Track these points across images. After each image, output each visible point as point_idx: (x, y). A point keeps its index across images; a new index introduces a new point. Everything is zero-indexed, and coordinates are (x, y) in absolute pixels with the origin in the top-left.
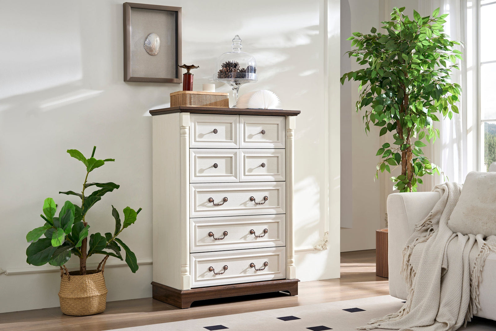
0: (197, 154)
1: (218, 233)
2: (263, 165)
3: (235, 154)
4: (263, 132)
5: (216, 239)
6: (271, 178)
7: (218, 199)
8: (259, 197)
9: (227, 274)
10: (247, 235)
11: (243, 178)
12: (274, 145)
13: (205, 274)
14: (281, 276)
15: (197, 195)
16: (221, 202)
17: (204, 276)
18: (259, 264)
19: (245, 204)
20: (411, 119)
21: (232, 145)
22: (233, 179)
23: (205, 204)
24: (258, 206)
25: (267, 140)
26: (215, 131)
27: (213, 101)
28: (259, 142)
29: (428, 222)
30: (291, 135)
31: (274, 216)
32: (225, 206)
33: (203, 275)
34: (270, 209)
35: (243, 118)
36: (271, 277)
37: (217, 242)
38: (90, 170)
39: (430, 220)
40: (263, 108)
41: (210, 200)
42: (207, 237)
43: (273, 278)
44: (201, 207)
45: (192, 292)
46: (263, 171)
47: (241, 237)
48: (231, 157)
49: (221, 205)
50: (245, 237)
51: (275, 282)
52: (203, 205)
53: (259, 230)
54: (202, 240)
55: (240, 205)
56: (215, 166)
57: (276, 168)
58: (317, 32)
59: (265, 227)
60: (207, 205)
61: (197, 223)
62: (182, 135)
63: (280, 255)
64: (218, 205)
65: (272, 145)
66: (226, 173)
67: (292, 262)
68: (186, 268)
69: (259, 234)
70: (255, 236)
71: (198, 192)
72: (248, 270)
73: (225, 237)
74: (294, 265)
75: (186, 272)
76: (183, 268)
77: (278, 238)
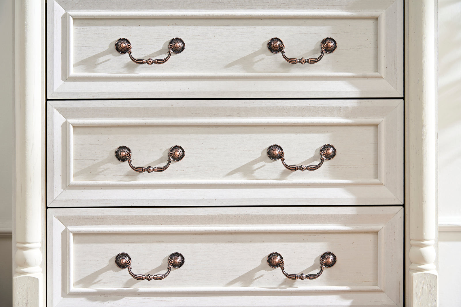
13: (104, 274)
33: (93, 278)
42: (109, 160)
47: (233, 168)
54: (92, 169)
63: (382, 234)
67: (422, 260)
68: (26, 252)
69: (301, 161)
70: (285, 165)
71: (75, 19)
72: (258, 274)
73: (174, 165)
74: (430, 267)
75: (25, 263)
76: (19, 252)
77: (376, 177)
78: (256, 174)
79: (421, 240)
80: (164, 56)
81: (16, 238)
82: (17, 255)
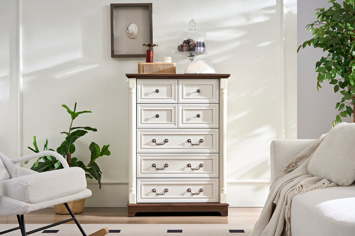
0: (142, 108)
1: (160, 165)
2: (198, 116)
3: (175, 107)
4: (198, 91)
5: (158, 169)
6: (206, 126)
7: (160, 140)
8: (195, 140)
9: (166, 195)
10: (185, 167)
11: (181, 125)
12: (208, 101)
13: (150, 194)
14: (215, 200)
15: (143, 137)
16: (163, 142)
17: (149, 195)
18: (195, 190)
19: (183, 144)
20: (352, 78)
21: (172, 101)
22: (172, 126)
23: (150, 143)
24: (194, 147)
25: (203, 97)
26: (157, 91)
27: (161, 69)
28: (196, 98)
29: (293, 165)
30: (223, 93)
31: (208, 154)
32: (166, 145)
33: (147, 194)
34: (205, 149)
35: (181, 81)
36: (205, 200)
37: (159, 171)
38: (73, 118)
39: (296, 163)
40: (198, 73)
41: (154, 141)
42: (151, 167)
43: (207, 201)
44: (146, 145)
45: (137, 205)
46: (199, 120)
47: (179, 169)
48: (172, 110)
49: (163, 144)
50: (183, 169)
51: (208, 204)
52: (148, 144)
53: (195, 165)
54: (147, 169)
55: (179, 145)
56: (157, 116)
57: (211, 118)
58: (274, 11)
59: (201, 162)
60: (151, 144)
61: (143, 157)
62: (130, 94)
63: (214, 185)
64: (160, 144)
65: (207, 101)
66: (167, 121)
67: (223, 190)
68: (132, 188)
69: (195, 167)
70: (191, 169)
71: (143, 134)
72: (185, 193)
73: (166, 168)
74: (225, 192)
75: (132, 191)
76: (130, 188)
77: (212, 171)
78: (185, 170)
79: (223, 186)
80: (163, 143)
81: (130, 184)
82: (130, 189)
